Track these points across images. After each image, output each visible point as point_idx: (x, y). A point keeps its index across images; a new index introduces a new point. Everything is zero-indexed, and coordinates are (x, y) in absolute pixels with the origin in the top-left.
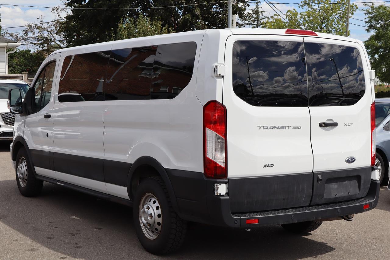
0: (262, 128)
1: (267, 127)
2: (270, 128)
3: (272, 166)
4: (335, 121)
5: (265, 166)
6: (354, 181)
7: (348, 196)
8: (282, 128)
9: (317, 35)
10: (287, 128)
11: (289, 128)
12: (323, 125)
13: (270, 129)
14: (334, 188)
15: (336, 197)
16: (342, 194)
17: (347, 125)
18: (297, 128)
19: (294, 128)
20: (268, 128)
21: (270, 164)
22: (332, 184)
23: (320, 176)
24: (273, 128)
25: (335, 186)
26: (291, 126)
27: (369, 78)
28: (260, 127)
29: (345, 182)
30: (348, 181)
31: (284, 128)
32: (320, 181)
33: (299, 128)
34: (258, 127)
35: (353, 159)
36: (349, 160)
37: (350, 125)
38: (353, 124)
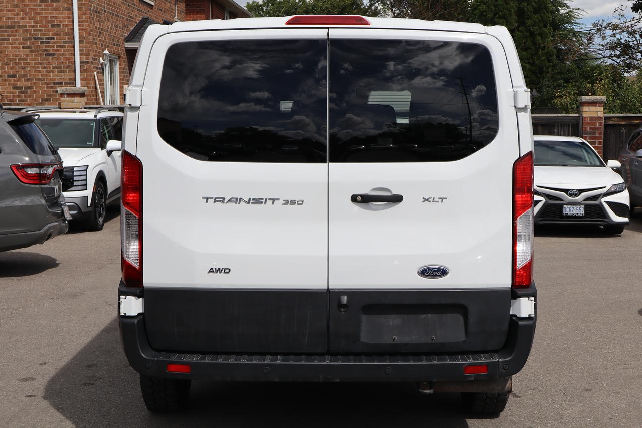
0: (211, 201)
1: (224, 199)
2: (229, 201)
3: (227, 271)
4: (395, 192)
5: (211, 270)
6: (455, 315)
7: (431, 344)
8: (258, 201)
9: (368, 24)
10: (270, 202)
11: (273, 203)
12: (359, 199)
13: (228, 203)
14: (391, 324)
15: (394, 342)
16: (414, 338)
17: (431, 200)
18: (293, 203)
19: (287, 202)
20: (225, 202)
21: (222, 266)
22: (388, 316)
23: (344, 299)
24: (237, 201)
25: (393, 321)
26: (278, 200)
27: (513, 105)
28: (207, 199)
29: (425, 315)
30: (434, 315)
31: (261, 203)
32: (344, 308)
33: (298, 204)
34: (203, 198)
35: (439, 270)
36: (426, 272)
37: (439, 200)
38: (446, 199)
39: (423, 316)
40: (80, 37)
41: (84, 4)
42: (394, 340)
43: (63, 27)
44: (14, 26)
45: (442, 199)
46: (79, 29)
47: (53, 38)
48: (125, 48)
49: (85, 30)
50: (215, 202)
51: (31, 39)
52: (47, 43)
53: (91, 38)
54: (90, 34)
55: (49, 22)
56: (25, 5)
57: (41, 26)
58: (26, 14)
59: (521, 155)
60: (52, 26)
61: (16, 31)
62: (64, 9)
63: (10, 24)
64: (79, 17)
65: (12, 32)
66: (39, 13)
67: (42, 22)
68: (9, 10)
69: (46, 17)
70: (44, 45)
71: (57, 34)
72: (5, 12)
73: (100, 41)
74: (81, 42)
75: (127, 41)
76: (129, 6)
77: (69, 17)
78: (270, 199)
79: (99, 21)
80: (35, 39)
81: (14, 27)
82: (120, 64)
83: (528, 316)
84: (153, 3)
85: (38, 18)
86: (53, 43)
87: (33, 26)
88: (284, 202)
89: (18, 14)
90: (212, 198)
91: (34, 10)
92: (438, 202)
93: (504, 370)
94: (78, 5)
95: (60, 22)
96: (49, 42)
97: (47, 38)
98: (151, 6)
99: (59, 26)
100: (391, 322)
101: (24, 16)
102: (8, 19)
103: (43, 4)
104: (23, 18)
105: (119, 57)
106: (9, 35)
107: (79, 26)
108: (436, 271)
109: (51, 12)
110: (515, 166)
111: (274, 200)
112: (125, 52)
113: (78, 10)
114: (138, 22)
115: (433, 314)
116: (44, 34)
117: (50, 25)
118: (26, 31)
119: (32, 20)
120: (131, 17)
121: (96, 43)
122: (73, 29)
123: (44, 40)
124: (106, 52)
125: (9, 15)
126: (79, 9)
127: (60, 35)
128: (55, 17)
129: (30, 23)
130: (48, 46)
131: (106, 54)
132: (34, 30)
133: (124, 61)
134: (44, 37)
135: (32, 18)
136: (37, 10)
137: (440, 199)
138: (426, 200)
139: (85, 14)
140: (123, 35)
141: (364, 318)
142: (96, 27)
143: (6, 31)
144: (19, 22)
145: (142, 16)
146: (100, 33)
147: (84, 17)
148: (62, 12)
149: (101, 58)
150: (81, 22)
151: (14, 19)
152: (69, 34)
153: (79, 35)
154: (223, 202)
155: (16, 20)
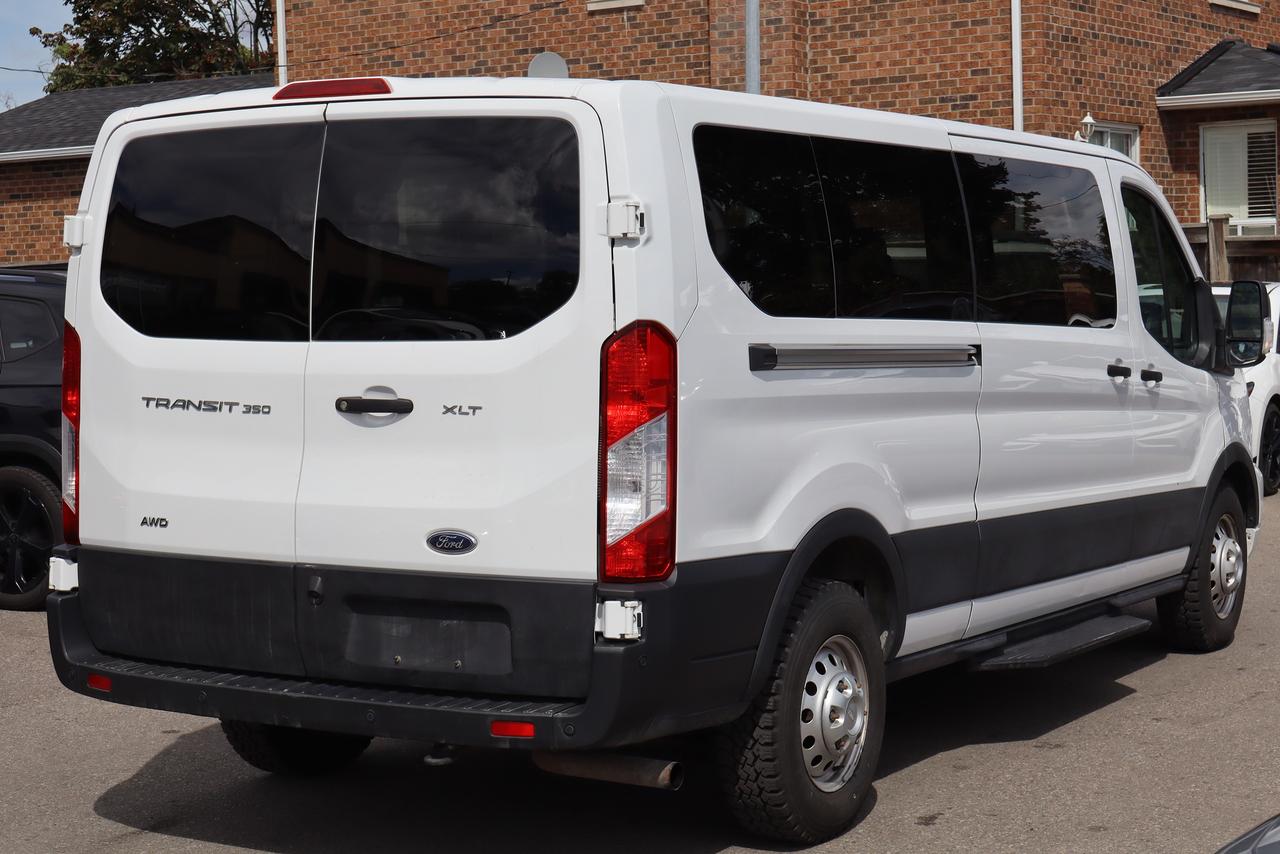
0: (153, 404)
2: (174, 405)
3: (164, 522)
6: (495, 624)
8: (211, 407)
9: (387, 92)
10: (226, 408)
11: (230, 410)
12: (344, 406)
13: (175, 409)
14: (394, 634)
15: (397, 667)
16: (427, 661)
17: (456, 410)
18: (256, 410)
19: (248, 409)
20: (170, 406)
21: (158, 516)
23: (317, 583)
24: (185, 404)
25: (396, 628)
26: (237, 404)
27: (605, 233)
28: (148, 400)
29: (448, 622)
30: (462, 622)
31: (215, 409)
32: (316, 598)
33: (264, 413)
34: (144, 399)
35: (459, 539)
36: (438, 542)
37: (468, 411)
38: (480, 408)
39: (445, 623)
40: (1024, 94)
41: (1034, 26)
42: (397, 663)
43: (993, 73)
44: (905, 77)
45: (474, 409)
46: (1024, 77)
47: (974, 98)
48: (1158, 108)
49: (1034, 78)
50: (157, 405)
51: (935, 102)
52: (964, 108)
53: (1049, 94)
54: (1045, 85)
55: (967, 65)
56: (925, 35)
57: (953, 75)
58: (926, 52)
59: (618, 329)
60: (974, 73)
61: (908, 86)
62: (997, 37)
63: (897, 75)
64: (1024, 52)
65: (900, 89)
66: (951, 50)
67: (955, 66)
68: (895, 47)
69: (963, 57)
70: (958, 111)
71: (981, 89)
72: (889, 51)
73: (1078, 97)
74: (1026, 102)
75: (1162, 95)
76: (1174, 19)
77: (1004, 54)
78: (226, 403)
79: (1074, 56)
80: (943, 100)
81: (903, 79)
82: (1142, 143)
83: (619, 637)
84: (1257, 10)
85: (948, 59)
86: (975, 107)
87: (939, 76)
88: (244, 410)
89: (912, 53)
90: (154, 399)
91: (941, 43)
92: (467, 414)
93: (568, 735)
94: (1024, 28)
95: (989, 64)
96: (966, 106)
97: (963, 98)
98: (1253, 16)
99: (985, 72)
100: (394, 630)
101: (924, 56)
102: (894, 63)
103: (957, 30)
104: (921, 61)
105: (1141, 128)
106: (895, 96)
107: (1024, 69)
108: (454, 540)
109: (971, 47)
110: (606, 348)
111: (231, 405)
112: (1156, 116)
113: (1022, 38)
114: (1204, 51)
115: (460, 620)
116: (958, 91)
117: (969, 71)
118: (927, 85)
119: (938, 64)
120: (1179, 42)
121: (1065, 104)
122: (1011, 78)
123: (958, 103)
124: (1089, 119)
125: (897, 55)
126: (1024, 35)
127: (988, 90)
128: (980, 56)
129: (934, 69)
130: (966, 113)
131: (1086, 125)
132: (940, 82)
133: (1154, 136)
134: (958, 95)
135: (938, 59)
136: (947, 43)
137: (470, 408)
138: (449, 410)
139: (1036, 45)
140: (1151, 83)
141: (355, 619)
142: (1065, 71)
143: (891, 88)
144: (912, 70)
145: (1219, 39)
146: (1079, 81)
147: (1033, 52)
148: (992, 45)
149: (1078, 132)
150: (1027, 62)
151: (905, 64)
152: (1004, 89)
153: (1024, 88)
154: (166, 406)
155: (908, 66)
